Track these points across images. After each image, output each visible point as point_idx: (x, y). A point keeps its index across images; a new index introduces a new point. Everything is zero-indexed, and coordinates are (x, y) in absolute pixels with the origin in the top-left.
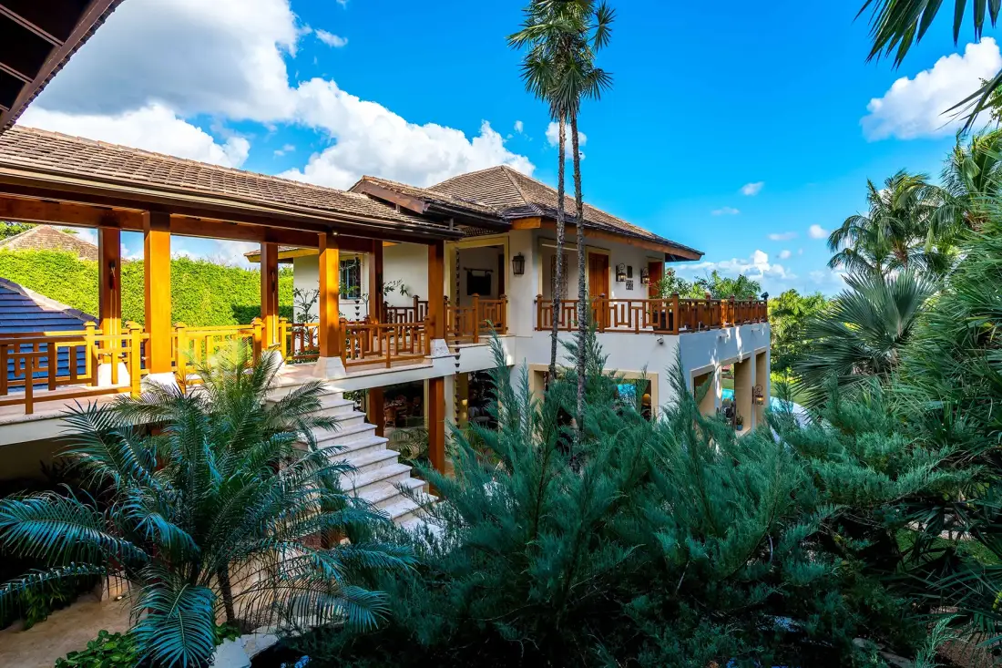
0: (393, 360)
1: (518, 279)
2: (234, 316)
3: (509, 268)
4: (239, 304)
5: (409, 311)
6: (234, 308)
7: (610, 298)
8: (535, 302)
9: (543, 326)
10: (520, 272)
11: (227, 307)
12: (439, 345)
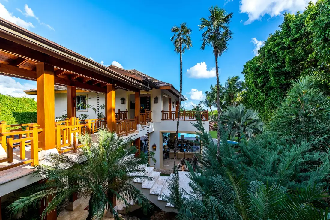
0: (128, 132)
1: (156, 104)
2: (13, 116)
3: (153, 101)
4: (16, 111)
5: (117, 114)
6: (13, 113)
7: (172, 111)
8: (162, 112)
9: (164, 119)
10: (156, 102)
11: (10, 112)
12: (139, 126)
